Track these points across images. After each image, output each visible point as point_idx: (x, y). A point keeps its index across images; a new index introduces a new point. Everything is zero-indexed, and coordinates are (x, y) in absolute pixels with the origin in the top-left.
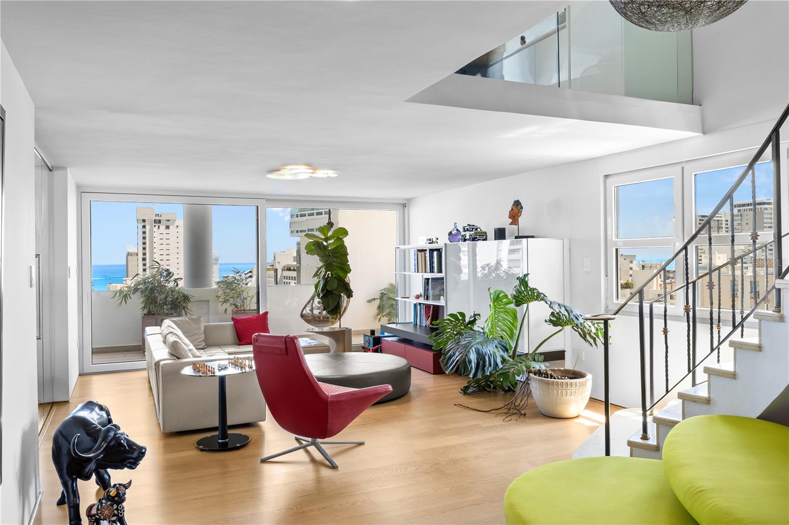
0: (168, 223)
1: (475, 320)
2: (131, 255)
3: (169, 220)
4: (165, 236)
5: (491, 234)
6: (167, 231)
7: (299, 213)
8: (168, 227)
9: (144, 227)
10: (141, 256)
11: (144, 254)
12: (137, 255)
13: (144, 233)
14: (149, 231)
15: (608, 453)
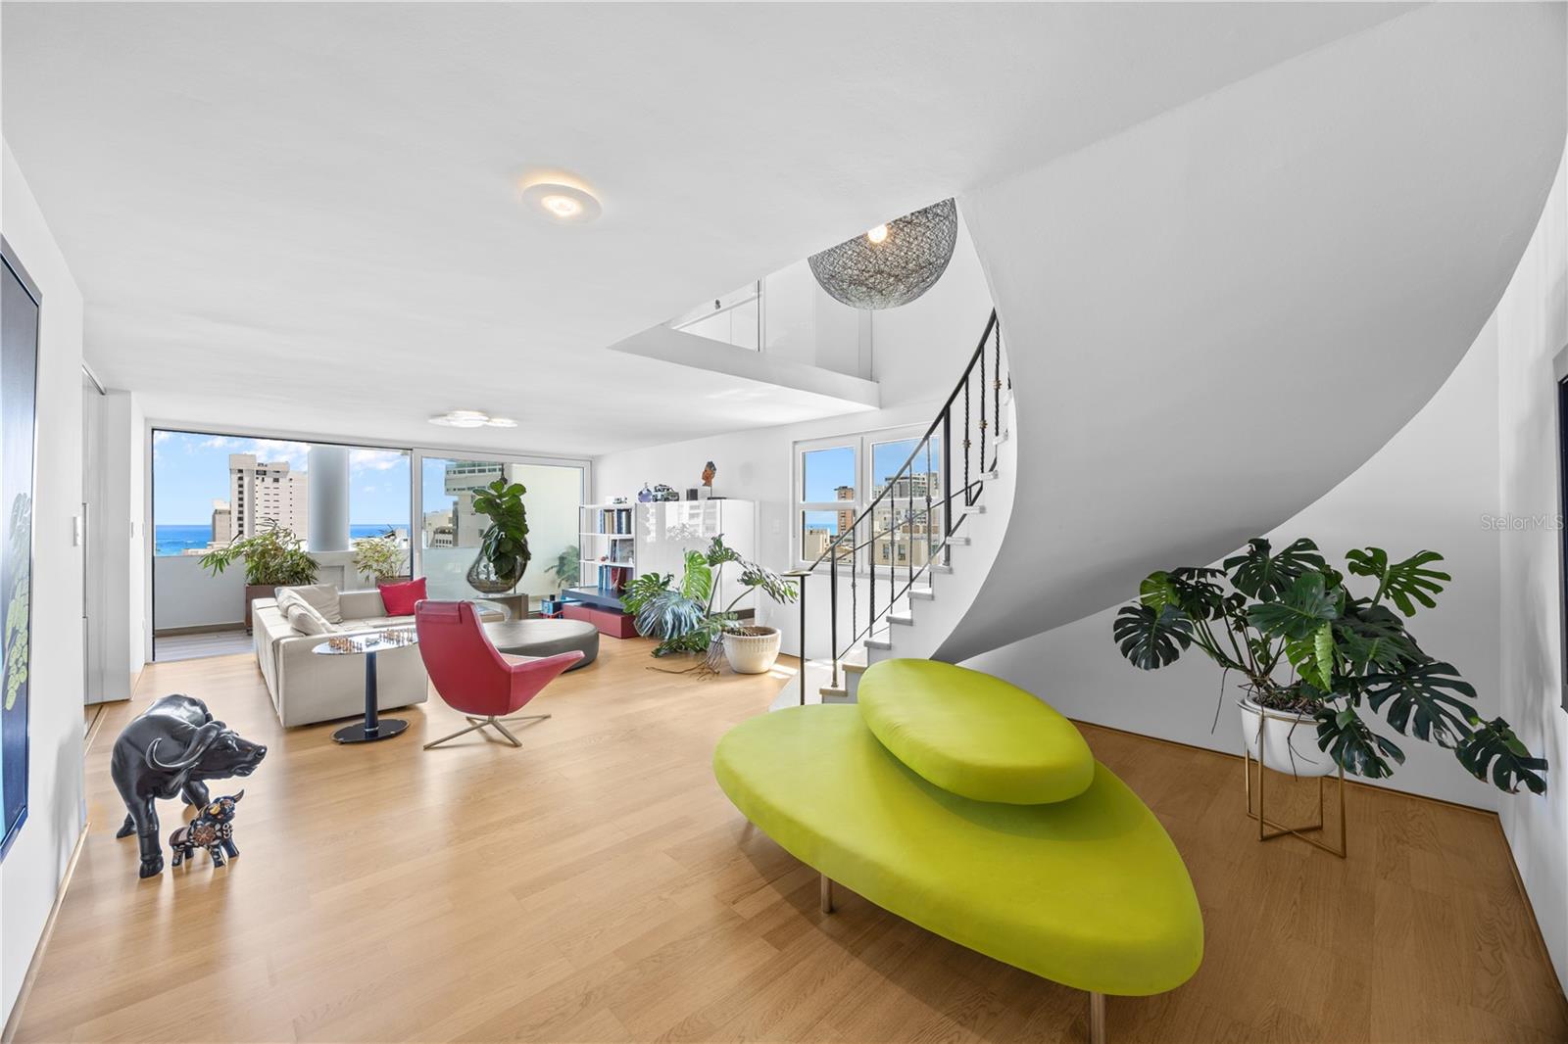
0: (277, 476)
1: (669, 580)
2: (220, 513)
3: (278, 472)
4: (272, 491)
5: (683, 495)
6: (276, 485)
7: (457, 470)
8: (276, 480)
9: (241, 479)
10: (235, 515)
11: (241, 512)
12: (230, 513)
13: (241, 486)
14: (249, 483)
15: (802, 703)
